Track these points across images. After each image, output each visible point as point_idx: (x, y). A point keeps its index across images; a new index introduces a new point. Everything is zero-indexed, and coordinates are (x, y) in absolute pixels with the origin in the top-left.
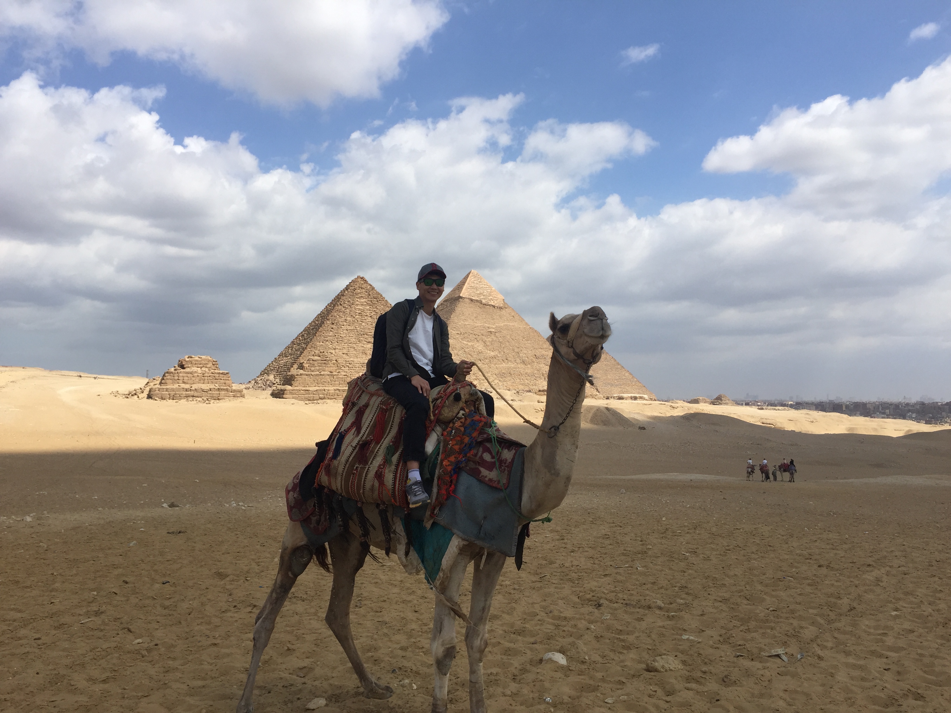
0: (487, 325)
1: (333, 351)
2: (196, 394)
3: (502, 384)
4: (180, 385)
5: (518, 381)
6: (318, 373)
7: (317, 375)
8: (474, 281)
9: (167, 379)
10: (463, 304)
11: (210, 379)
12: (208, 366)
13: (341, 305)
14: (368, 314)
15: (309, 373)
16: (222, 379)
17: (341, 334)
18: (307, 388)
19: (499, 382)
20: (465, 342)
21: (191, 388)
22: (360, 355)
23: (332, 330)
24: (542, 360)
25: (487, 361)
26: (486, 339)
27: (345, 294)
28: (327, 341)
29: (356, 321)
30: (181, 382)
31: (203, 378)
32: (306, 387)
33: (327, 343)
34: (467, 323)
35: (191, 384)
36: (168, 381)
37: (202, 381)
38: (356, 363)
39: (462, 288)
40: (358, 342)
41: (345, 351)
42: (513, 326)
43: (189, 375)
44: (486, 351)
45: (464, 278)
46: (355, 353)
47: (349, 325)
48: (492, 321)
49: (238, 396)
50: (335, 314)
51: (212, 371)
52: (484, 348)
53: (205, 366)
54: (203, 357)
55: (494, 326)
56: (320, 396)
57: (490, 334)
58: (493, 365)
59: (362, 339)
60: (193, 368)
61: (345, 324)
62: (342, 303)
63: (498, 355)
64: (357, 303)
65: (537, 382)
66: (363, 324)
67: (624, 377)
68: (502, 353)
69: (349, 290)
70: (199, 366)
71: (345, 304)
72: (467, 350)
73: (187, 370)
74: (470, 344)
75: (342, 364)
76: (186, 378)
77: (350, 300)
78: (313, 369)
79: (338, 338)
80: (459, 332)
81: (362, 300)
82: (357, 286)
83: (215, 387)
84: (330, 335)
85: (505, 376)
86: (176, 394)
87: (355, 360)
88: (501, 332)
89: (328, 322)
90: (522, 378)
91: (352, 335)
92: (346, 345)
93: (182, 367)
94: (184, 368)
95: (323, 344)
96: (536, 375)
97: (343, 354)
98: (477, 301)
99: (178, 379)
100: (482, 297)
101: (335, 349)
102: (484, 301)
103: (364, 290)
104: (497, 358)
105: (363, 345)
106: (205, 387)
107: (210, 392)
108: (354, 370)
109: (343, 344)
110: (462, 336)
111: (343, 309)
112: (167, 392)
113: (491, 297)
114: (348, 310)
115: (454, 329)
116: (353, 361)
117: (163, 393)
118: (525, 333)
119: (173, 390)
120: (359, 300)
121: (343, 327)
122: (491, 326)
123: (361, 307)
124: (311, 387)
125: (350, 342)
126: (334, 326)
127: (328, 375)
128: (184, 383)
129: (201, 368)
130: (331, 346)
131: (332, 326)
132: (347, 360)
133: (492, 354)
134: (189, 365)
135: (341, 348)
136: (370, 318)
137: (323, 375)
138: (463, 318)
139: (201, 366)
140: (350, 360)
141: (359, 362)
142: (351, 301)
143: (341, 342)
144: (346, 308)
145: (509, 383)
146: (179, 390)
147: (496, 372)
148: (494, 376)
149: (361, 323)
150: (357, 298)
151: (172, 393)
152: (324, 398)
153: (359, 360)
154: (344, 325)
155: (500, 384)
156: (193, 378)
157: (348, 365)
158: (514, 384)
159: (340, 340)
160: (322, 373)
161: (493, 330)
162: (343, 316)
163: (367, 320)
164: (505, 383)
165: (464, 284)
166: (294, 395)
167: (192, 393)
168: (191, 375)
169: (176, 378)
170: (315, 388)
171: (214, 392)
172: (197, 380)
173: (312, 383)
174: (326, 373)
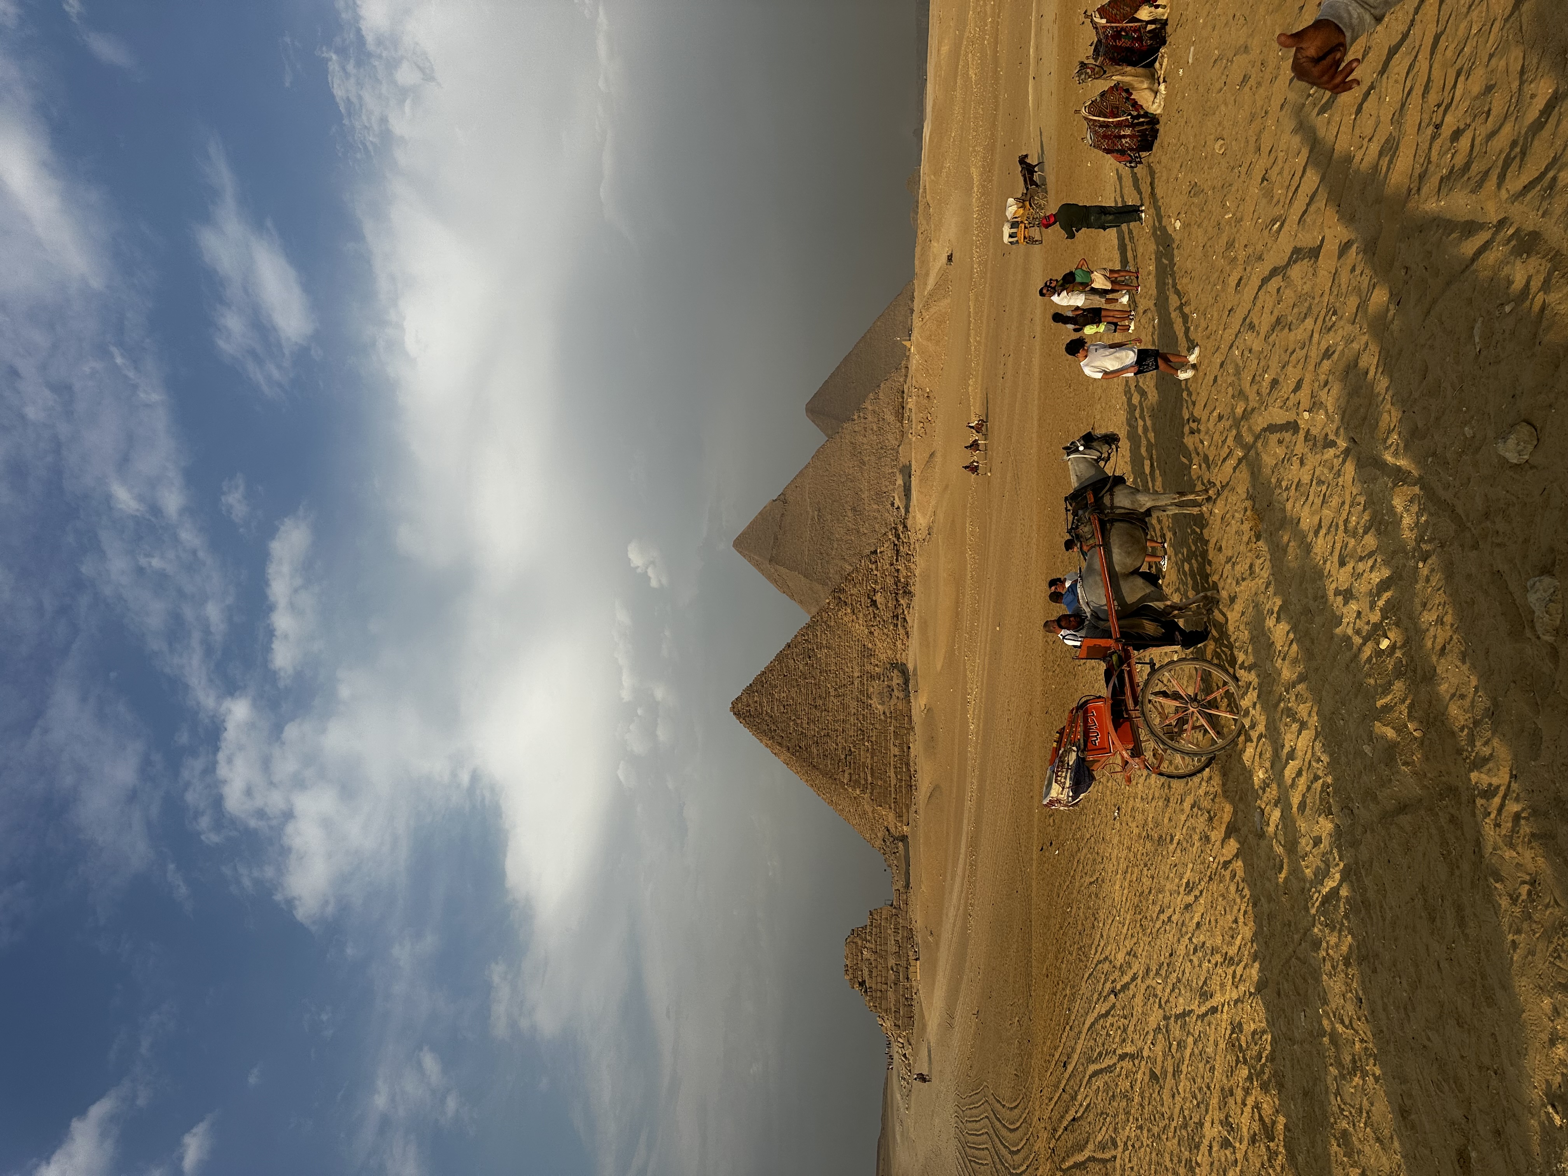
2: (904, 964)
4: (889, 989)
6: (868, 772)
7: (872, 775)
11: (881, 941)
12: (860, 943)
15: (869, 786)
16: (879, 921)
17: (814, 734)
18: (893, 790)
21: (895, 971)
30: (885, 986)
31: (879, 953)
34: (806, 553)
42: (810, 485)
43: (874, 974)
48: (804, 515)
49: (905, 897)
55: (811, 513)
57: (822, 518)
63: (851, 504)
64: (769, 711)
70: (860, 958)
73: (866, 976)
74: (835, 546)
78: (863, 782)
79: (821, 738)
81: (765, 704)
82: (745, 712)
83: (893, 934)
84: (815, 751)
86: (903, 995)
87: (852, 712)
88: (819, 502)
91: (816, 717)
93: (861, 983)
94: (864, 981)
99: (881, 991)
100: (770, 530)
102: (776, 528)
106: (892, 948)
107: (900, 941)
112: (901, 1010)
113: (771, 518)
117: (901, 1015)
119: (897, 1001)
120: (765, 709)
122: (810, 517)
123: (776, 706)
127: (872, 757)
133: (850, 514)
138: (799, 557)
150: (761, 712)
151: (902, 1000)
161: (816, 513)
166: (904, 811)
167: (901, 969)
168: (874, 970)
169: (879, 994)
170: (893, 775)
171: (900, 935)
172: (882, 961)
173: (885, 782)
174: (868, 760)
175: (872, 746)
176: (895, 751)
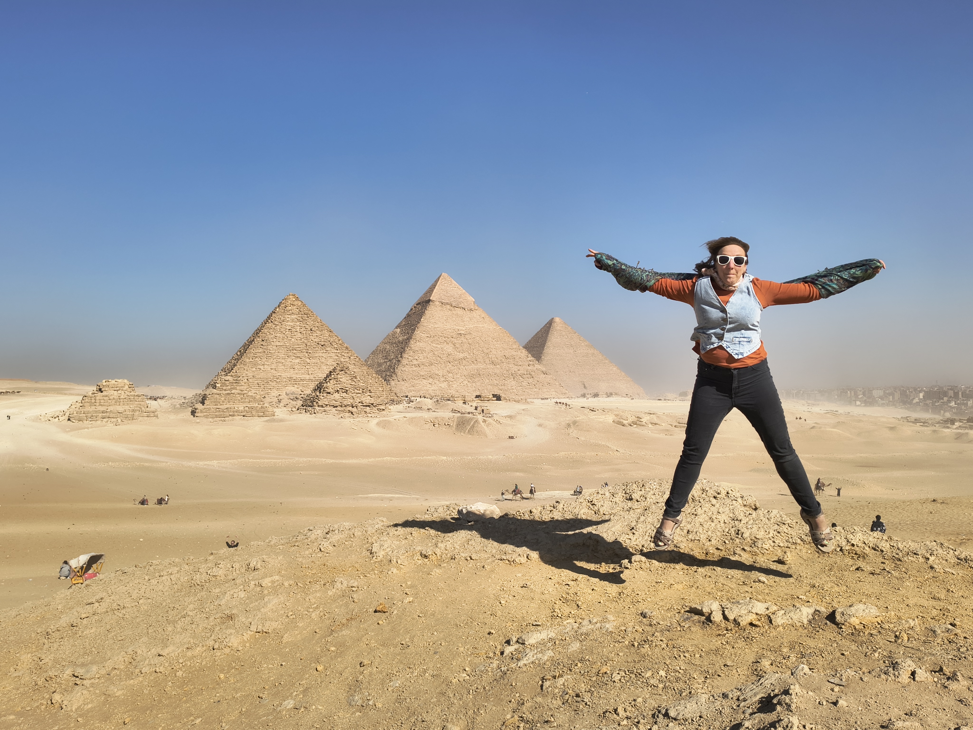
0: (457, 327)
1: (262, 367)
2: (111, 415)
3: (470, 385)
4: (96, 407)
5: (487, 381)
6: (229, 392)
7: (228, 394)
8: (445, 284)
9: (85, 402)
10: (433, 307)
11: (126, 401)
12: (124, 389)
13: (272, 322)
14: (298, 330)
15: (221, 392)
16: (137, 400)
17: (270, 350)
19: (468, 383)
20: (434, 345)
21: (107, 410)
22: (288, 370)
23: (262, 346)
24: (512, 360)
25: (456, 363)
26: (456, 341)
27: (276, 312)
28: (257, 357)
29: (286, 337)
30: (98, 404)
31: (118, 401)
32: (218, 405)
33: (257, 359)
34: (436, 326)
35: (108, 406)
36: (85, 404)
37: (118, 403)
38: (284, 378)
39: (433, 291)
40: (287, 358)
41: (273, 367)
42: (483, 327)
43: (105, 398)
44: (456, 353)
45: (436, 281)
46: (284, 368)
47: (279, 341)
48: (462, 323)
49: (152, 416)
50: (266, 331)
51: (128, 393)
52: (453, 350)
53: (121, 389)
54: (120, 381)
55: (464, 329)
56: (230, 413)
57: (459, 336)
58: (462, 367)
59: (291, 354)
60: (110, 392)
61: (275, 340)
62: (272, 320)
63: (468, 357)
64: (288, 319)
65: (506, 382)
66: (293, 340)
67: (611, 372)
68: (472, 354)
69: (280, 308)
70: (116, 389)
71: (276, 321)
72: (436, 353)
73: (104, 393)
74: (439, 346)
75: (270, 379)
76: (102, 401)
77: (280, 317)
78: (224, 388)
79: (267, 354)
80: (429, 336)
81: (293, 317)
82: (288, 303)
83: (130, 408)
84: (260, 351)
85: (474, 377)
86: (93, 416)
87: (282, 375)
88: (471, 334)
89: (258, 339)
90: (492, 378)
91: (281, 351)
92: (275, 360)
94: (102, 392)
95: (252, 360)
96: (505, 375)
97: (272, 369)
98: (447, 304)
99: (95, 402)
100: (453, 299)
101: (264, 365)
102: (454, 304)
103: (295, 307)
104: (467, 360)
105: (291, 360)
106: (120, 409)
107: (125, 413)
108: (281, 384)
109: (272, 360)
110: (432, 339)
111: (274, 326)
112: (84, 415)
113: (461, 300)
114: (278, 327)
115: (424, 332)
116: (280, 376)
117: (80, 415)
118: (495, 334)
119: (90, 412)
120: (289, 317)
121: (272, 343)
122: (461, 328)
123: (291, 324)
124: (222, 405)
125: (278, 358)
126: (263, 343)
127: (239, 394)
128: (102, 405)
129: (117, 390)
130: (260, 362)
131: (262, 343)
132: (275, 375)
133: (461, 355)
134: (106, 389)
135: (270, 364)
136: (299, 334)
137: (234, 394)
138: (433, 321)
139: (118, 389)
140: (278, 375)
141: (286, 377)
142: (282, 318)
143: (270, 358)
144: (276, 325)
145: (478, 384)
146: (96, 412)
147: (466, 373)
148: (463, 377)
149: (290, 338)
150: (288, 315)
151: (90, 415)
152: (234, 415)
153: (286, 374)
154: (273, 342)
155: (469, 385)
156: (110, 401)
157: (275, 379)
158: (483, 385)
159: (269, 356)
160: (233, 392)
161: (463, 332)
162: (273, 333)
163: (297, 336)
164: (474, 384)
165: (435, 288)
166: (205, 414)
167: (108, 414)
168: (107, 398)
169: (93, 401)
170: (226, 406)
171: (128, 413)
172: (113, 402)
173: (223, 402)
174: (237, 391)
175: (246, 394)
176: (241, 408)
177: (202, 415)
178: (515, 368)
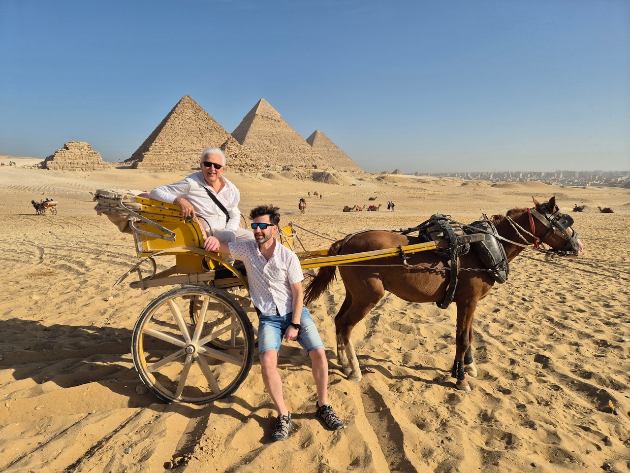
0: (271, 131)
2: (78, 166)
4: (66, 160)
6: (159, 153)
8: (263, 105)
10: (257, 118)
11: (87, 157)
12: (85, 148)
14: (194, 119)
15: (153, 153)
16: (95, 156)
17: (177, 131)
18: (152, 163)
20: (259, 141)
22: (190, 144)
25: (272, 151)
26: (271, 139)
27: (178, 106)
28: (168, 135)
29: (187, 123)
30: (67, 158)
34: (260, 129)
35: (74, 160)
36: (57, 158)
37: (81, 158)
41: (180, 142)
42: (286, 131)
45: (258, 103)
46: (187, 143)
47: (182, 126)
50: (173, 118)
51: (88, 151)
52: (270, 144)
53: (82, 148)
54: (80, 142)
56: (161, 168)
57: (273, 136)
59: (190, 134)
60: (74, 150)
61: (180, 124)
68: (280, 147)
69: (180, 104)
70: (78, 148)
71: (178, 112)
72: (260, 145)
73: (70, 151)
74: (262, 141)
75: (179, 149)
76: (70, 156)
77: (181, 110)
78: (155, 151)
80: (256, 135)
82: (185, 101)
83: (90, 162)
84: (170, 131)
86: (64, 166)
87: (187, 147)
88: (279, 135)
89: (168, 123)
91: (184, 132)
93: (67, 149)
94: (68, 150)
95: (166, 137)
98: (265, 117)
99: (65, 157)
100: (268, 114)
101: (174, 140)
102: (269, 117)
105: (191, 138)
106: (83, 162)
107: (87, 165)
108: (186, 153)
109: (178, 137)
112: (57, 165)
113: (273, 115)
115: (253, 133)
117: (54, 165)
119: (61, 163)
120: (187, 110)
121: (178, 126)
122: (274, 131)
123: (188, 115)
124: (155, 162)
125: (183, 136)
128: (69, 159)
131: (171, 126)
133: (274, 147)
134: (71, 148)
135: (177, 140)
136: (195, 122)
138: (257, 126)
140: (184, 147)
141: (189, 149)
144: (179, 115)
146: (65, 163)
152: (164, 169)
156: (75, 156)
157: (182, 150)
161: (275, 134)
162: (178, 120)
165: (257, 107)
166: (144, 167)
168: (73, 154)
171: (90, 165)
172: (78, 157)
174: (164, 153)
176: (168, 165)
177: (142, 168)
178: (305, 155)
